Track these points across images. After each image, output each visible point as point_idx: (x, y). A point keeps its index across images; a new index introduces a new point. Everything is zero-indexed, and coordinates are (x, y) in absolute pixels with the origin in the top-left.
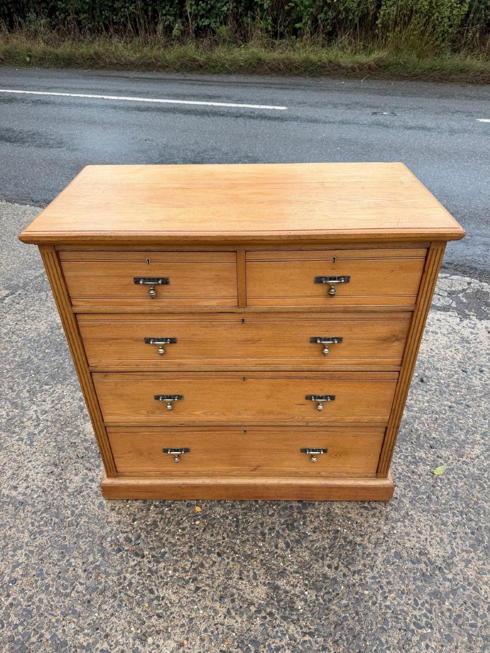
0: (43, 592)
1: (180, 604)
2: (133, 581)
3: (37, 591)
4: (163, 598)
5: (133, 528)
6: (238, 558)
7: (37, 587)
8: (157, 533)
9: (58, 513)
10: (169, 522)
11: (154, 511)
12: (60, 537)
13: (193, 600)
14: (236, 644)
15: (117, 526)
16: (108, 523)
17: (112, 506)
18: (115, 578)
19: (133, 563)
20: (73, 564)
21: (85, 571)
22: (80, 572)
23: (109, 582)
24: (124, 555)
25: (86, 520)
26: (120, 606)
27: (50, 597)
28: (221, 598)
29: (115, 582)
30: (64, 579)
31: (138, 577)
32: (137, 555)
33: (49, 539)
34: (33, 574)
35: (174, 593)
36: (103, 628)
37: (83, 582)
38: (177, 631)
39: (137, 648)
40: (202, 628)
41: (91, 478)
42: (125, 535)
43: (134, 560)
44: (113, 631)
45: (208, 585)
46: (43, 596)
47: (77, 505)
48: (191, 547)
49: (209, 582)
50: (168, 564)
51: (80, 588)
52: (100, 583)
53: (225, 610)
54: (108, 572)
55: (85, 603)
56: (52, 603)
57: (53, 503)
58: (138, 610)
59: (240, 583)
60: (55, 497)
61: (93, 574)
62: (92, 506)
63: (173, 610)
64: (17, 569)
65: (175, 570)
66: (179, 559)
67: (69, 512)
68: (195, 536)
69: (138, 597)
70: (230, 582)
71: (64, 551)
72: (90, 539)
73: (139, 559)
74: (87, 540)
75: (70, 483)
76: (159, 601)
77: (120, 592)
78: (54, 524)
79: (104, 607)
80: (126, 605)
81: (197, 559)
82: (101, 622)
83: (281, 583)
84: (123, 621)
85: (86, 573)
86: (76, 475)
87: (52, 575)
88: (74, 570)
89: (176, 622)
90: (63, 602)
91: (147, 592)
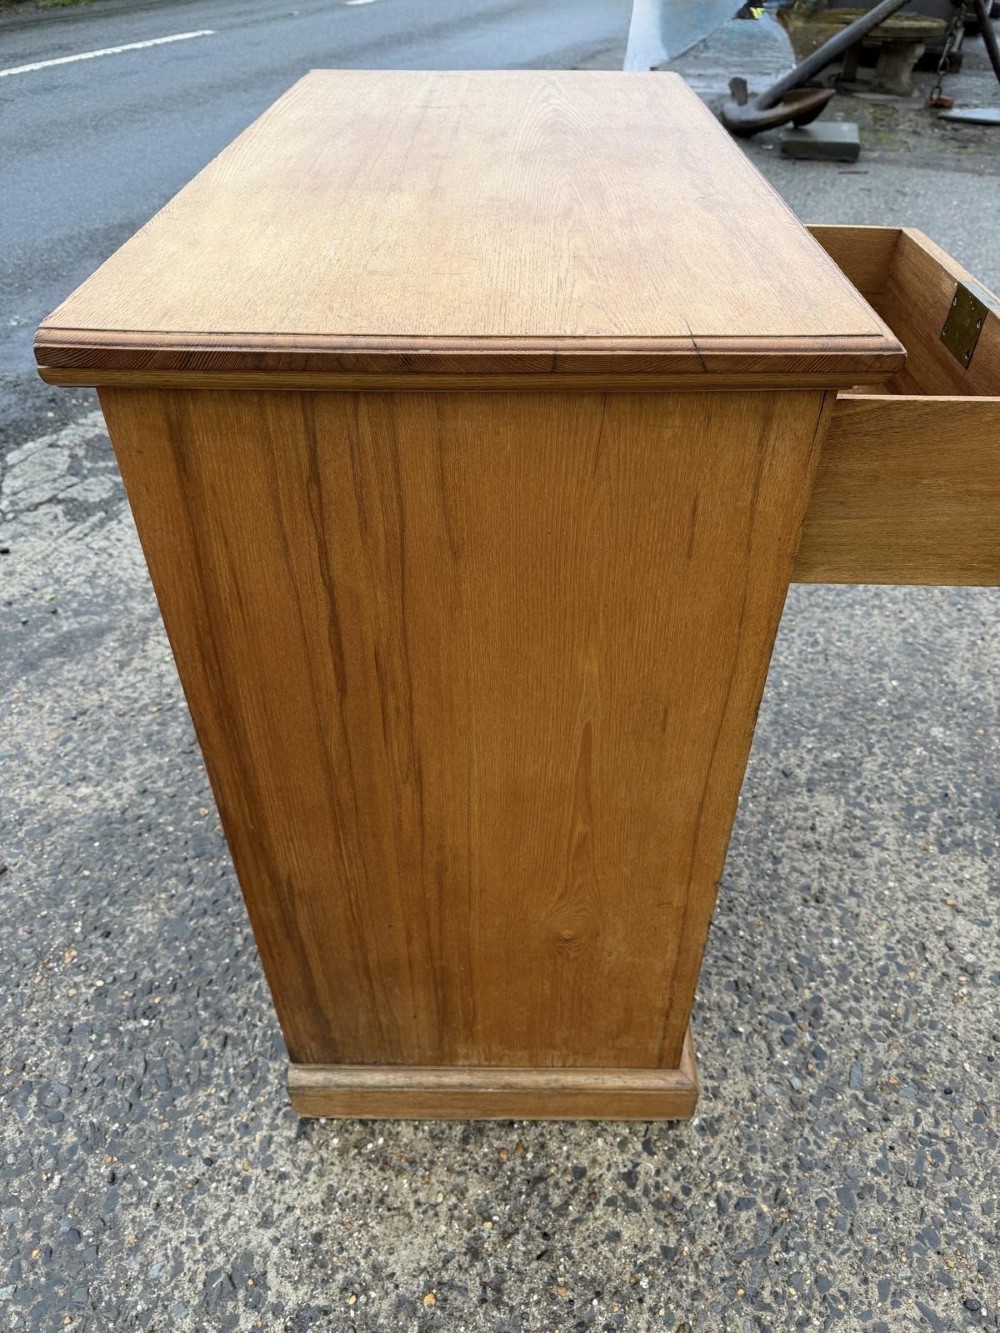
0: (966, 1210)
1: (890, 919)
2: (874, 1008)
3: (970, 1228)
4: (890, 948)
5: (755, 1031)
6: (773, 832)
7: (963, 1234)
8: (758, 977)
9: (750, 1252)
10: (726, 958)
11: (702, 992)
12: (821, 1216)
13: (876, 899)
14: (922, 834)
15: (758, 1072)
16: (754, 1096)
17: (707, 1098)
18: (881, 1046)
19: (838, 1016)
20: (880, 1155)
21: (886, 1119)
22: (891, 1132)
23: (894, 1059)
24: (826, 1039)
25: (758, 1157)
26: (933, 1025)
27: (970, 1188)
28: (856, 855)
29: (889, 1046)
30: (919, 1167)
31: (865, 1002)
32: (817, 1014)
33: (834, 1251)
34: (935, 1257)
35: (873, 929)
36: (984, 1049)
37: (911, 1118)
38: (936, 916)
39: (991, 978)
40: (917, 881)
41: (622, 1186)
42: (778, 1048)
43: (831, 1017)
44: (982, 1027)
45: (841, 877)
46: (975, 1208)
47: (718, 1200)
48: (773, 910)
49: (834, 876)
50: (820, 948)
51: (927, 1122)
52: (903, 1079)
53: (876, 850)
54: (872, 1067)
55: (953, 1101)
56: (981, 1179)
57: (723, 1280)
58: (927, 988)
59: (821, 830)
60: (703, 1282)
61: (888, 1098)
62: (713, 1154)
63: (903, 928)
64: (942, 1315)
65: (829, 933)
66: (804, 929)
67: (744, 1215)
68: (746, 905)
69: (903, 994)
70: (824, 843)
71: (854, 1193)
72: (807, 1130)
73: (825, 1006)
74: (812, 1138)
75: (648, 1248)
76: (896, 955)
77: (906, 1031)
78: (787, 1249)
79: (945, 1055)
80: (927, 1013)
81: (794, 898)
82: (974, 1056)
83: (802, 775)
84: (956, 1013)
85: (890, 1116)
86: (615, 1237)
87: (922, 1203)
88: (892, 1148)
89: (922, 920)
90: (969, 1151)
91: (886, 978)
